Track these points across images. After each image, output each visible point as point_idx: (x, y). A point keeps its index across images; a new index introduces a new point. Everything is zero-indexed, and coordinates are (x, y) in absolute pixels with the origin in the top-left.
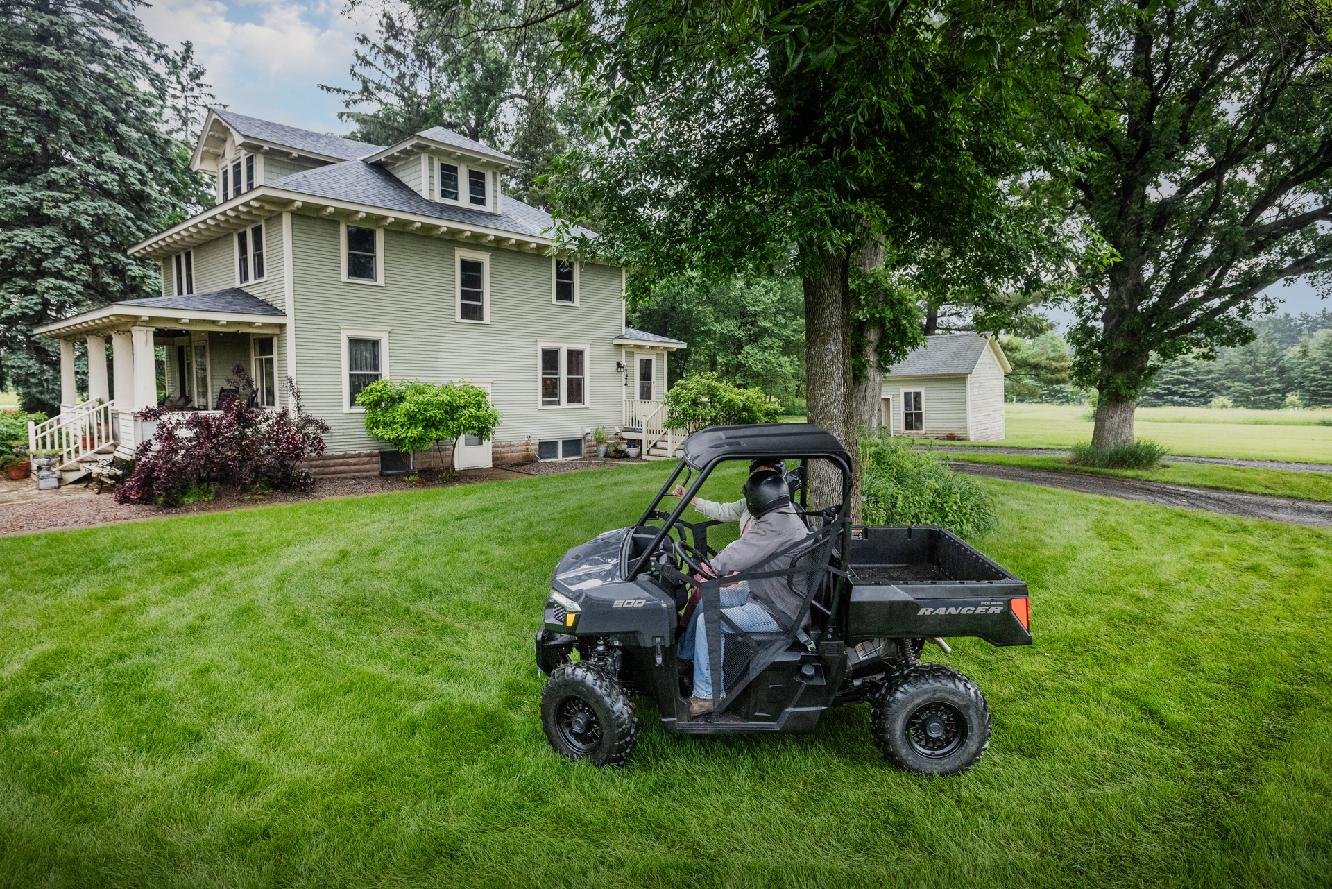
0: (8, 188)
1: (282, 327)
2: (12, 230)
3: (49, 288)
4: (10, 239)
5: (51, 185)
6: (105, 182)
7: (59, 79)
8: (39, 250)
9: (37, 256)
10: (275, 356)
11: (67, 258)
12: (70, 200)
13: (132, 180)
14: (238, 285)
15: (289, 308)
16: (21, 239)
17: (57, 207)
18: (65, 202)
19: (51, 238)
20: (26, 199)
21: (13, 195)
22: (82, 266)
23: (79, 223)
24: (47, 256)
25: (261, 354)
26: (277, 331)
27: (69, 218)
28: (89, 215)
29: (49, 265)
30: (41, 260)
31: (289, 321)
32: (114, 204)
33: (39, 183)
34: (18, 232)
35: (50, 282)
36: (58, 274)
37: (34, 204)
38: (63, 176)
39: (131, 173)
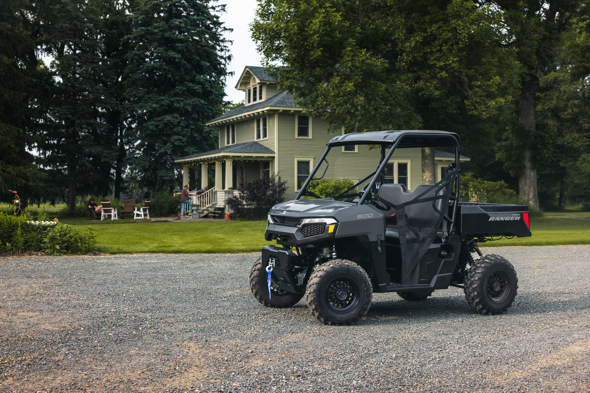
0: (161, 98)
1: (274, 157)
2: (162, 116)
3: (176, 140)
4: (162, 120)
5: (177, 95)
6: (197, 89)
7: (183, 46)
8: (172, 123)
9: (172, 126)
10: (270, 169)
11: (182, 126)
12: (183, 100)
13: (207, 86)
14: (256, 140)
15: (276, 150)
16: (167, 119)
17: (179, 103)
18: (182, 101)
19: (176, 118)
20: (168, 102)
21: (163, 100)
22: (187, 129)
23: (187, 109)
24: (175, 126)
25: (264, 169)
26: (272, 159)
27: (183, 108)
28: (191, 105)
29: (176, 130)
30: (172, 128)
31: (276, 155)
32: (200, 99)
33: (172, 94)
34: (165, 117)
35: (176, 137)
36: (178, 134)
37: (170, 103)
38: (180, 90)
39: (206, 83)
